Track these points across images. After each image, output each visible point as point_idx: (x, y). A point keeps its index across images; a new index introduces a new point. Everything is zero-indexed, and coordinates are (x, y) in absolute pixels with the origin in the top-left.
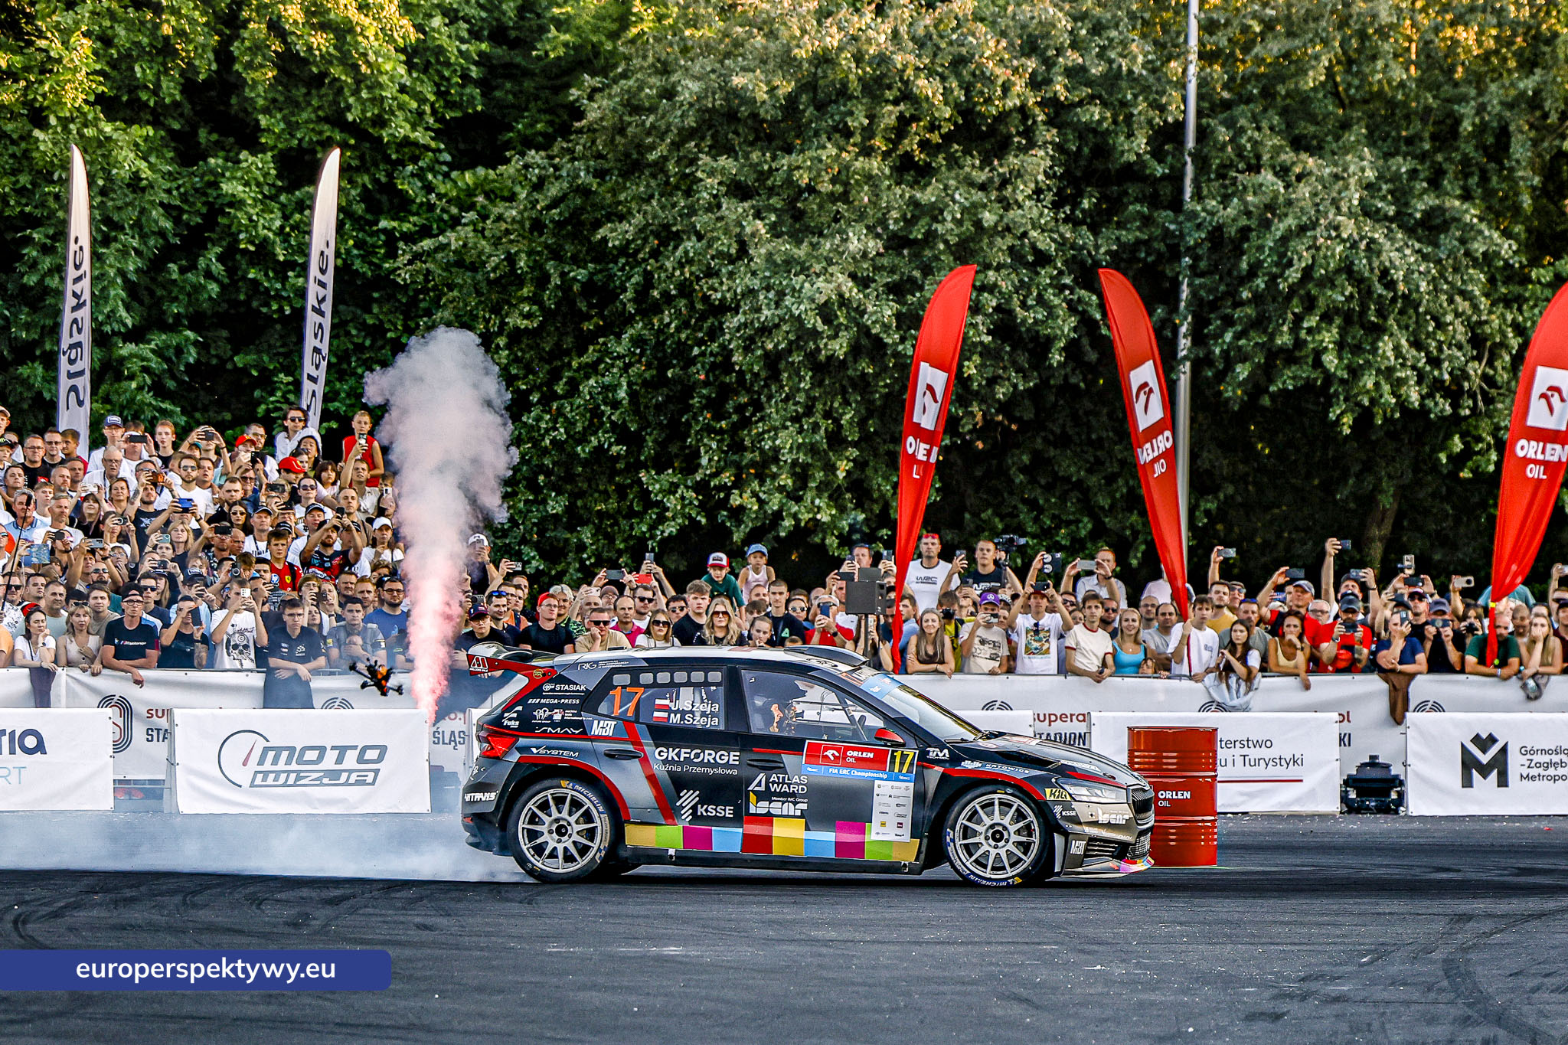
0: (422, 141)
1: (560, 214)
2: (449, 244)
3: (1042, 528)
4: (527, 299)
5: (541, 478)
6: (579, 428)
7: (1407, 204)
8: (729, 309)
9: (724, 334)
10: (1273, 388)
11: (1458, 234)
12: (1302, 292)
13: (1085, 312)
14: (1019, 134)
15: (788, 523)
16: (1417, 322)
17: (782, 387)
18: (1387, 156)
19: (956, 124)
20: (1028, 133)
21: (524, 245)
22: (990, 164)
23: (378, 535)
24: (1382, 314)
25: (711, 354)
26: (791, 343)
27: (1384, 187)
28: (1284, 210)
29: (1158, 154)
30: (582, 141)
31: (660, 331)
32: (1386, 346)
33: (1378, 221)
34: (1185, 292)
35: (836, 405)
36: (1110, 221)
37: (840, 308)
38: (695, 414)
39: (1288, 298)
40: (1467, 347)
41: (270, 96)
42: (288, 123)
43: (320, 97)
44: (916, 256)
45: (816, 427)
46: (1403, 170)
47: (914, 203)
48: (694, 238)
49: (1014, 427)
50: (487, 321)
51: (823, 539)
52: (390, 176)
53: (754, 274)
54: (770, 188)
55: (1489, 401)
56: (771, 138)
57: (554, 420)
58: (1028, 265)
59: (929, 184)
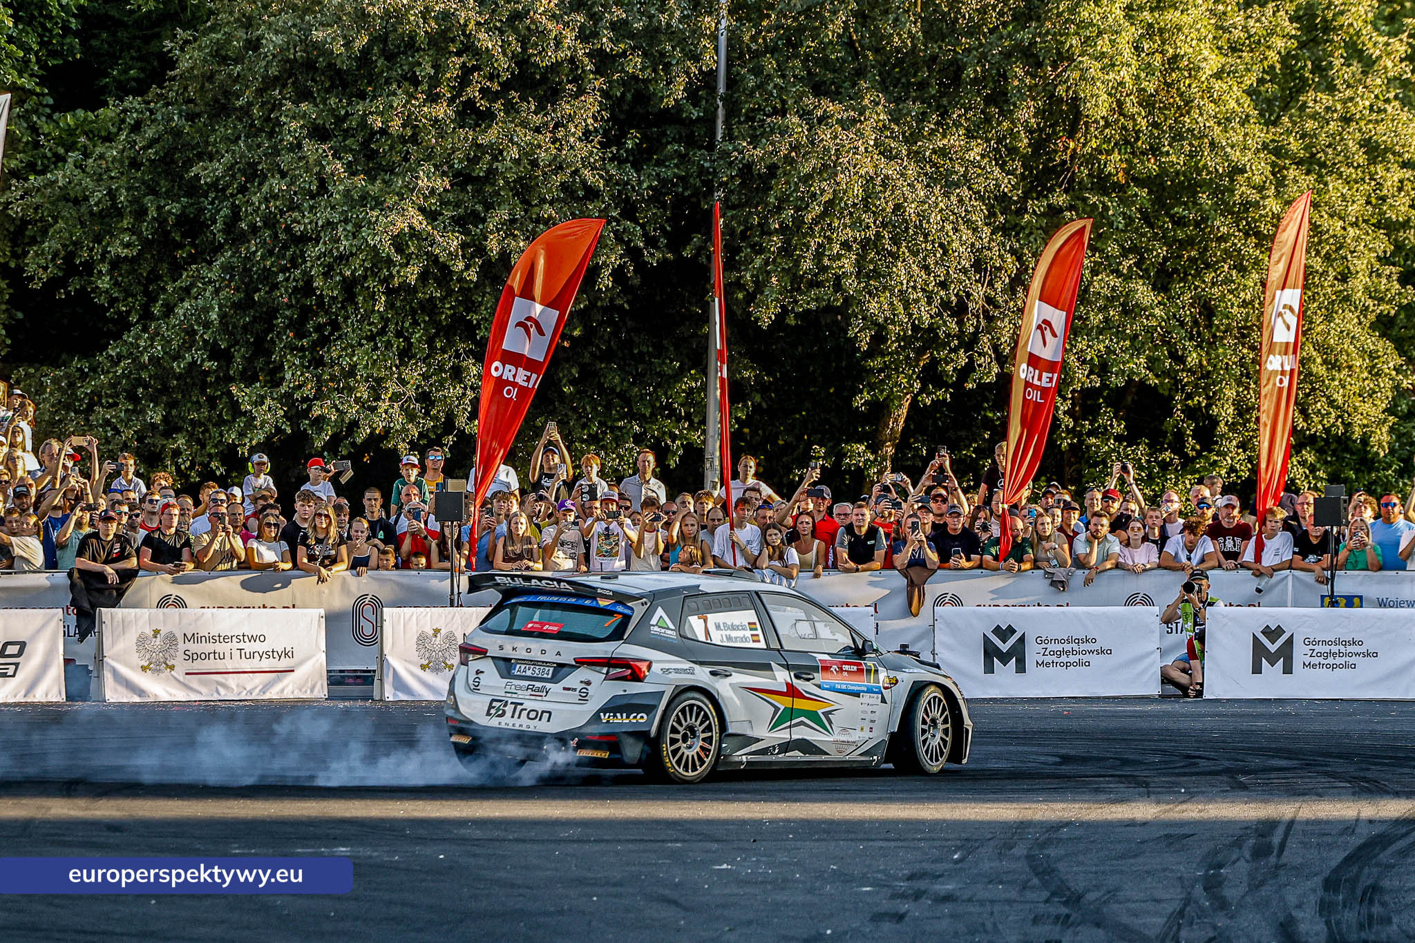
0: (27, 86)
1: (156, 153)
2: (57, 181)
4: (127, 230)
6: (175, 345)
8: (310, 239)
9: (305, 261)
10: (798, 309)
13: (630, 241)
14: (570, 82)
15: (363, 430)
17: (357, 309)
18: (898, 100)
19: (513, 73)
20: (578, 81)
21: (123, 182)
22: (545, 109)
24: (895, 242)
25: (295, 280)
26: (366, 269)
28: (807, 149)
29: (693, 99)
30: (176, 88)
31: (247, 259)
32: (900, 270)
33: (891, 159)
35: (407, 325)
36: (651, 158)
37: (411, 239)
38: (279, 333)
40: (971, 271)
44: (478, 191)
45: (388, 345)
46: (914, 113)
47: (477, 144)
48: (278, 176)
49: (566, 344)
50: (91, 250)
51: (395, 445)
53: (333, 208)
54: (346, 131)
55: (990, 319)
56: (345, 85)
57: (152, 339)
58: (578, 199)
59: (490, 126)
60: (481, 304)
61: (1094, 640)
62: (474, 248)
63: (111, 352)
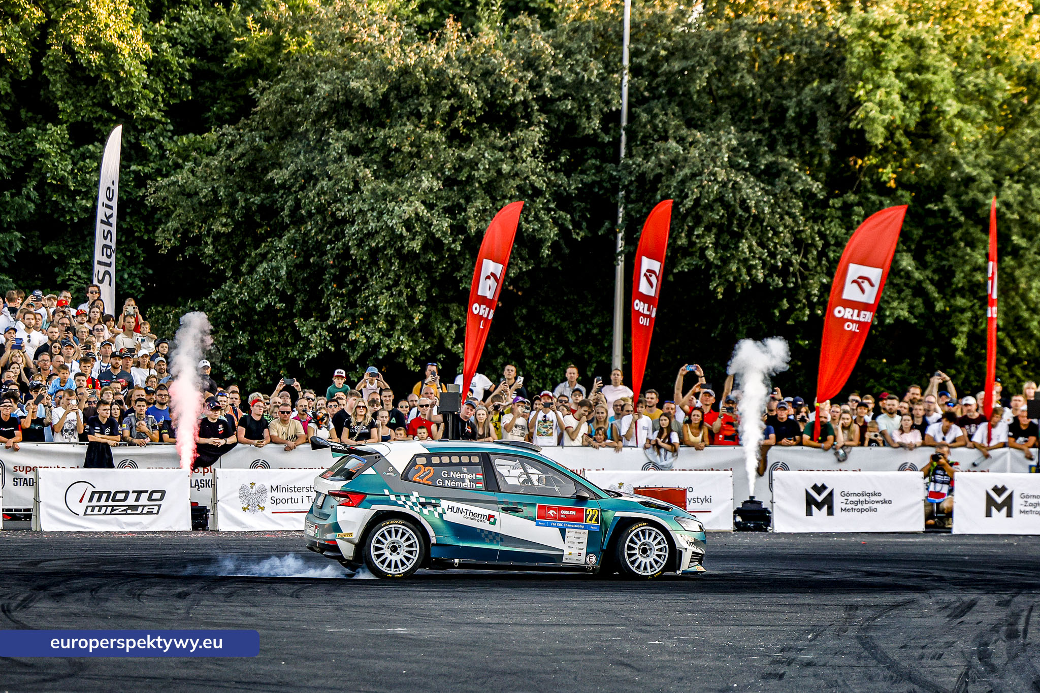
0: (156, 118)
1: (244, 163)
2: (177, 181)
3: (534, 353)
4: (224, 215)
5: (233, 322)
6: (256, 292)
7: (755, 160)
8: (348, 222)
9: (345, 237)
10: (675, 271)
11: (786, 178)
12: (693, 213)
13: (563, 224)
14: (522, 117)
15: (384, 350)
16: (761, 231)
17: (380, 269)
18: (743, 131)
19: (484, 111)
20: (528, 116)
21: (222, 182)
22: (505, 135)
23: (141, 360)
24: (741, 226)
25: (338, 249)
26: (386, 242)
27: (742, 150)
28: (683, 163)
29: (605, 129)
30: (257, 119)
31: (305, 234)
32: (744, 246)
33: (738, 170)
34: (621, 212)
35: (413, 280)
36: (576, 169)
37: (416, 222)
38: (326, 285)
39: (685, 217)
40: (791, 246)
41: (64, 90)
42: (76, 107)
43: (95, 91)
44: (461, 191)
45: (400, 293)
46: (753, 140)
47: (460, 159)
48: (327, 179)
49: (520, 293)
50: (200, 228)
51: (405, 360)
52: (137, 138)
53: (364, 201)
54: (372, 149)
55: (805, 278)
56: (371, 118)
57: (241, 288)
58: (528, 196)
59: (469, 147)
60: (462, 266)
61: (880, 494)
62: (458, 229)
63: (214, 297)
